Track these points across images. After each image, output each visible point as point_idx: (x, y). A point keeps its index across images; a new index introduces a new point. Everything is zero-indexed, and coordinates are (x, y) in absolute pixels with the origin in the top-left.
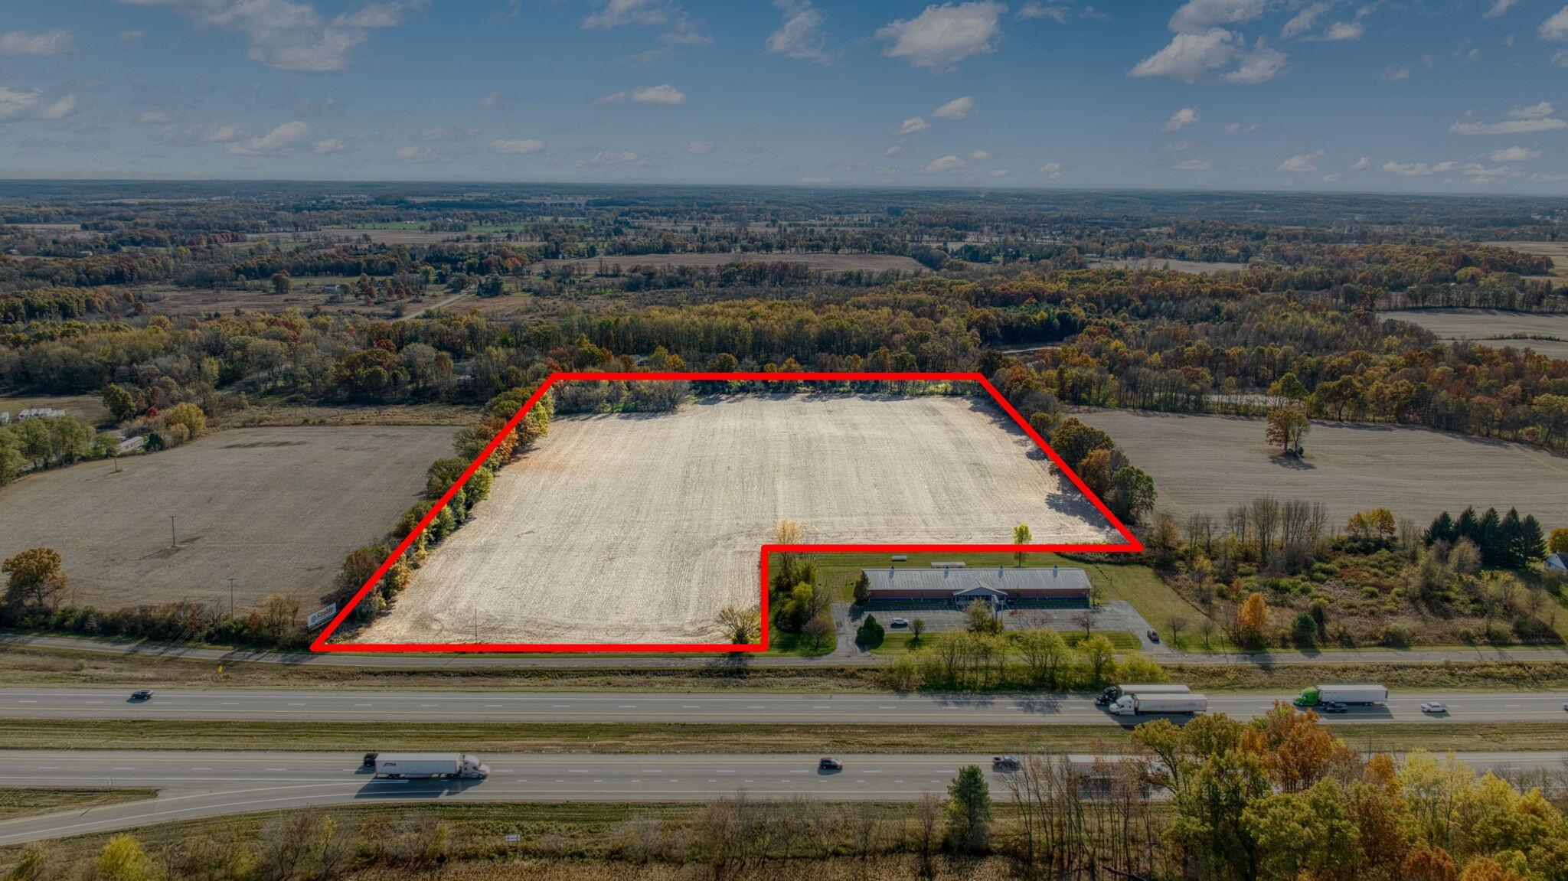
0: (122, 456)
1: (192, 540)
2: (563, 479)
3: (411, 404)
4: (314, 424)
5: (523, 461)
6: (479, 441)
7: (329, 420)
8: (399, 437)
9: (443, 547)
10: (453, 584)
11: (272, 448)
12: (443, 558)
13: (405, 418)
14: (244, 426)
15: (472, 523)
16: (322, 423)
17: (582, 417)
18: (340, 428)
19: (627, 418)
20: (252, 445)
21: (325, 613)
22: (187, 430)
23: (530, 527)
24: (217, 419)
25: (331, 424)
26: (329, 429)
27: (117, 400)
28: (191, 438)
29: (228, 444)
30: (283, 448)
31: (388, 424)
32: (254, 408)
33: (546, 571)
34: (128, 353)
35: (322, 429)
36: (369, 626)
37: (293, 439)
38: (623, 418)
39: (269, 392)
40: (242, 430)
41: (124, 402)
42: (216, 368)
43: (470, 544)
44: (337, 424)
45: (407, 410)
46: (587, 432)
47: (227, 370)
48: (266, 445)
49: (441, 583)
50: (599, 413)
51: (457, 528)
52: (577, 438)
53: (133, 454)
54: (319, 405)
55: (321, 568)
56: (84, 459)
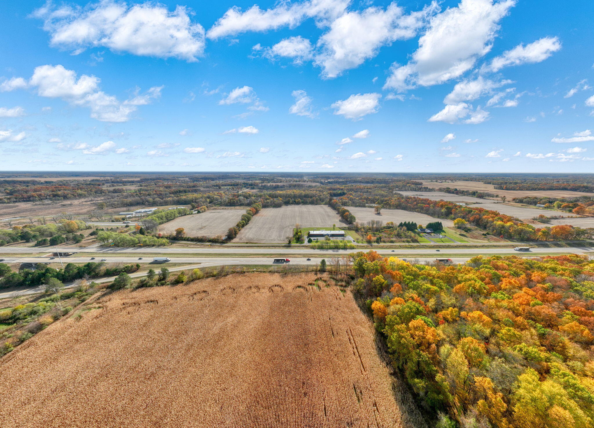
0: (194, 214)
1: (205, 227)
2: (263, 218)
5: (257, 215)
10: (246, 234)
12: (244, 230)
13: (239, 208)
15: (249, 224)
16: (226, 209)
19: (273, 208)
20: (214, 213)
21: (226, 238)
23: (257, 225)
24: (209, 208)
27: (193, 205)
28: (205, 211)
29: (211, 212)
31: (236, 209)
34: (195, 198)
36: (233, 240)
37: (221, 212)
40: (213, 210)
43: (249, 227)
46: (267, 210)
47: (211, 201)
48: (217, 212)
50: (269, 207)
54: (225, 206)
55: (225, 231)
56: (188, 215)
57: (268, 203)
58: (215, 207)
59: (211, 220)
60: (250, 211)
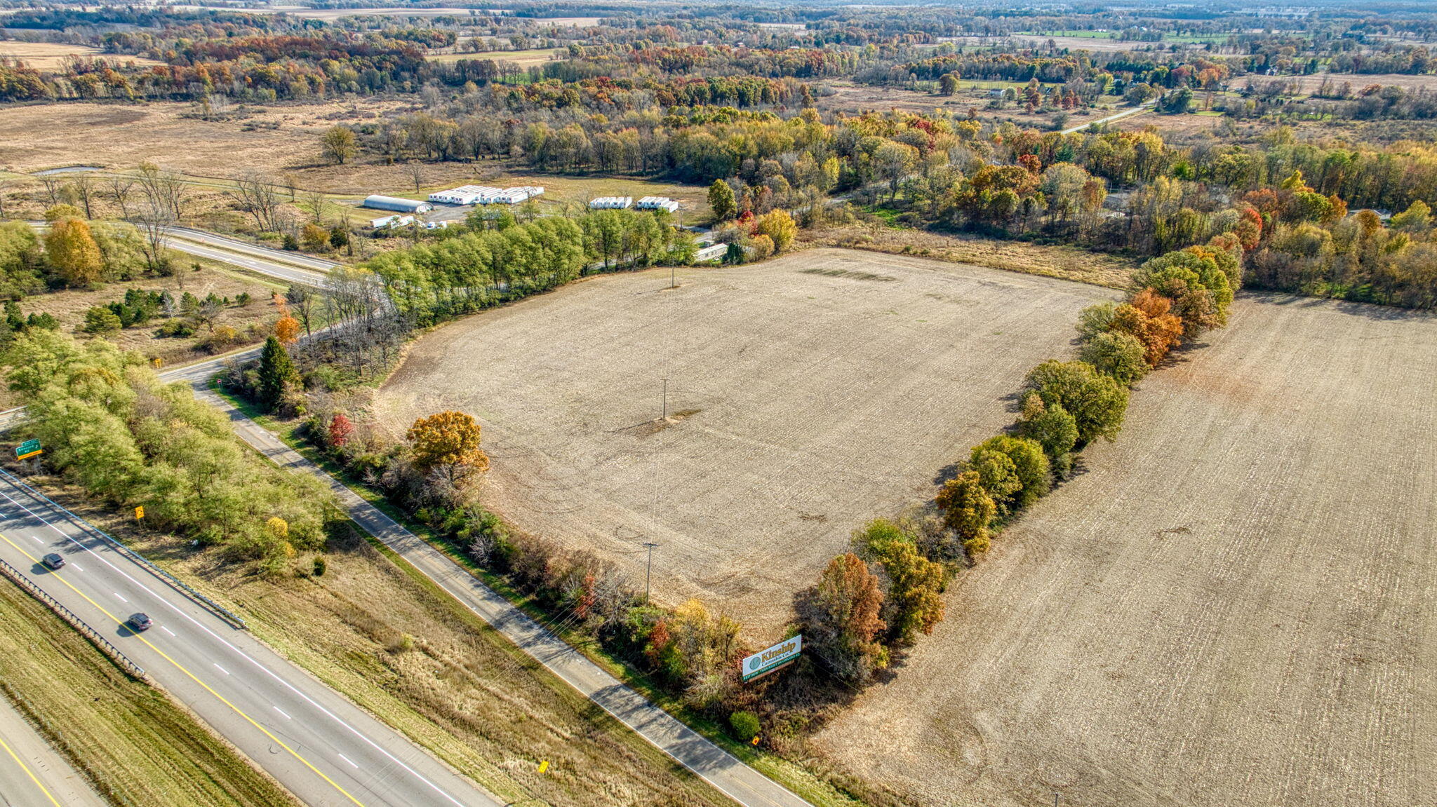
0: (697, 265)
1: (688, 414)
2: (1249, 417)
3: (1039, 244)
4: (915, 254)
5: (1181, 367)
6: (1119, 334)
7: (934, 251)
8: (1009, 289)
9: (1023, 525)
10: (1025, 631)
11: (852, 282)
12: (1016, 552)
13: (1026, 262)
14: (839, 246)
15: (1082, 481)
16: (924, 254)
17: (1278, 298)
18: (942, 264)
19: (1354, 312)
20: (834, 274)
21: (780, 652)
22: (772, 243)
23: (1184, 516)
24: (815, 232)
25: (934, 258)
26: (930, 264)
27: (720, 197)
28: (777, 251)
29: (810, 267)
30: (867, 283)
31: (1002, 268)
32: (858, 224)
33: (1211, 653)
34: (758, 145)
35: (921, 262)
36: (847, 704)
37: (882, 272)
38: (1345, 311)
39: (884, 206)
40: (834, 250)
41: (726, 201)
42: (836, 171)
43: (1070, 531)
44: (941, 259)
45: (1031, 250)
46: (1287, 327)
47: (849, 175)
48: (850, 275)
49: (1003, 620)
50: (1307, 295)
51: (1055, 486)
52: (1271, 335)
53: (707, 265)
54: (931, 229)
55: (822, 519)
56: (660, 264)
57: (1312, 249)
58: (860, 229)
59: (772, 348)
60: (1128, 324)
